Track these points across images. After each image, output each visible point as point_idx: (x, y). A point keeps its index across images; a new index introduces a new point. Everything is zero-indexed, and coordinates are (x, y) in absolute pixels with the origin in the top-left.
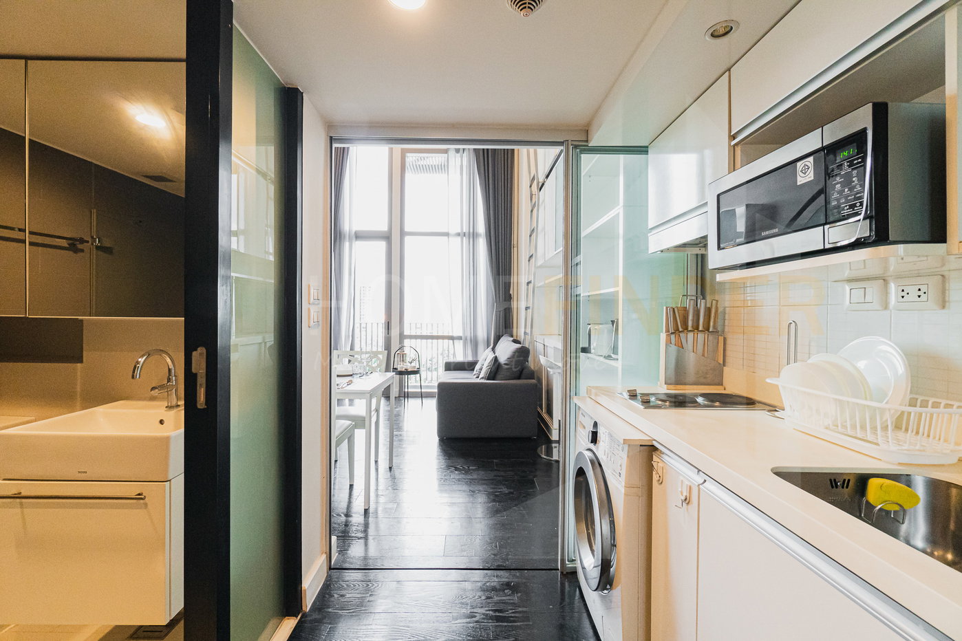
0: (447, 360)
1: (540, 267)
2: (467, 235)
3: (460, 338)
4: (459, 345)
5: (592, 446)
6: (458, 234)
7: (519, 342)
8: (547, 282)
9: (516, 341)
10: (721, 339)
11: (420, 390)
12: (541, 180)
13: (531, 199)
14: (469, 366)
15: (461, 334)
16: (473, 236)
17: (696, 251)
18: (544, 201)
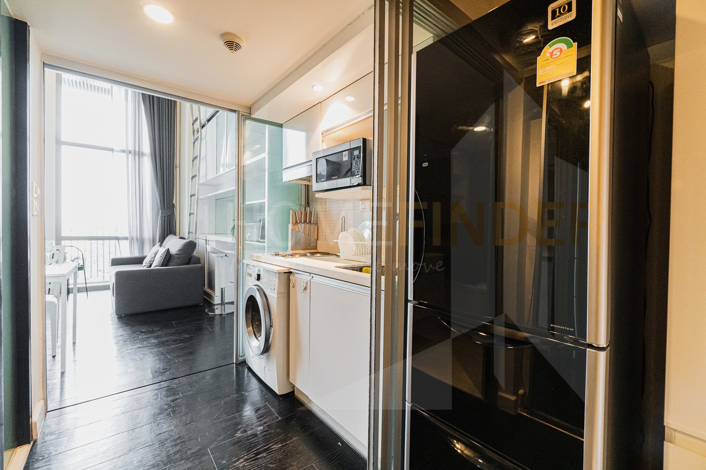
0: (113, 256)
1: (202, 184)
2: (132, 152)
3: (126, 238)
4: (125, 244)
5: (257, 283)
6: (124, 151)
7: (184, 239)
8: (208, 195)
9: (181, 238)
10: (316, 227)
11: (85, 286)
12: (203, 122)
13: (194, 134)
14: (139, 261)
15: (127, 235)
16: (139, 154)
17: (305, 183)
18: (206, 137)
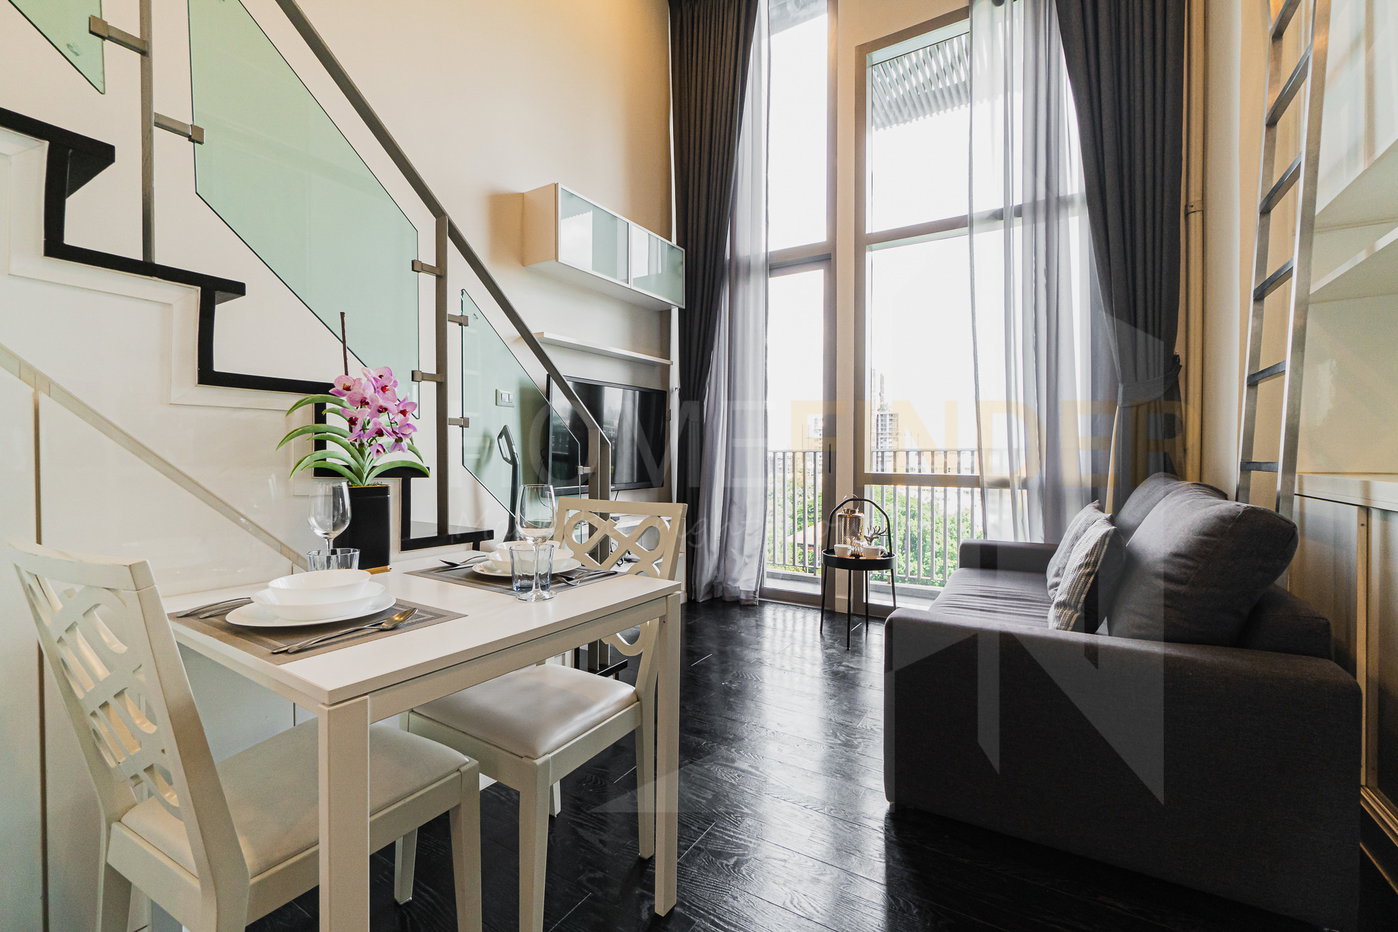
2: (1026, 211)
4: (1000, 501)
6: (998, 215)
14: (1030, 562)
15: (1005, 474)
16: (1049, 207)
